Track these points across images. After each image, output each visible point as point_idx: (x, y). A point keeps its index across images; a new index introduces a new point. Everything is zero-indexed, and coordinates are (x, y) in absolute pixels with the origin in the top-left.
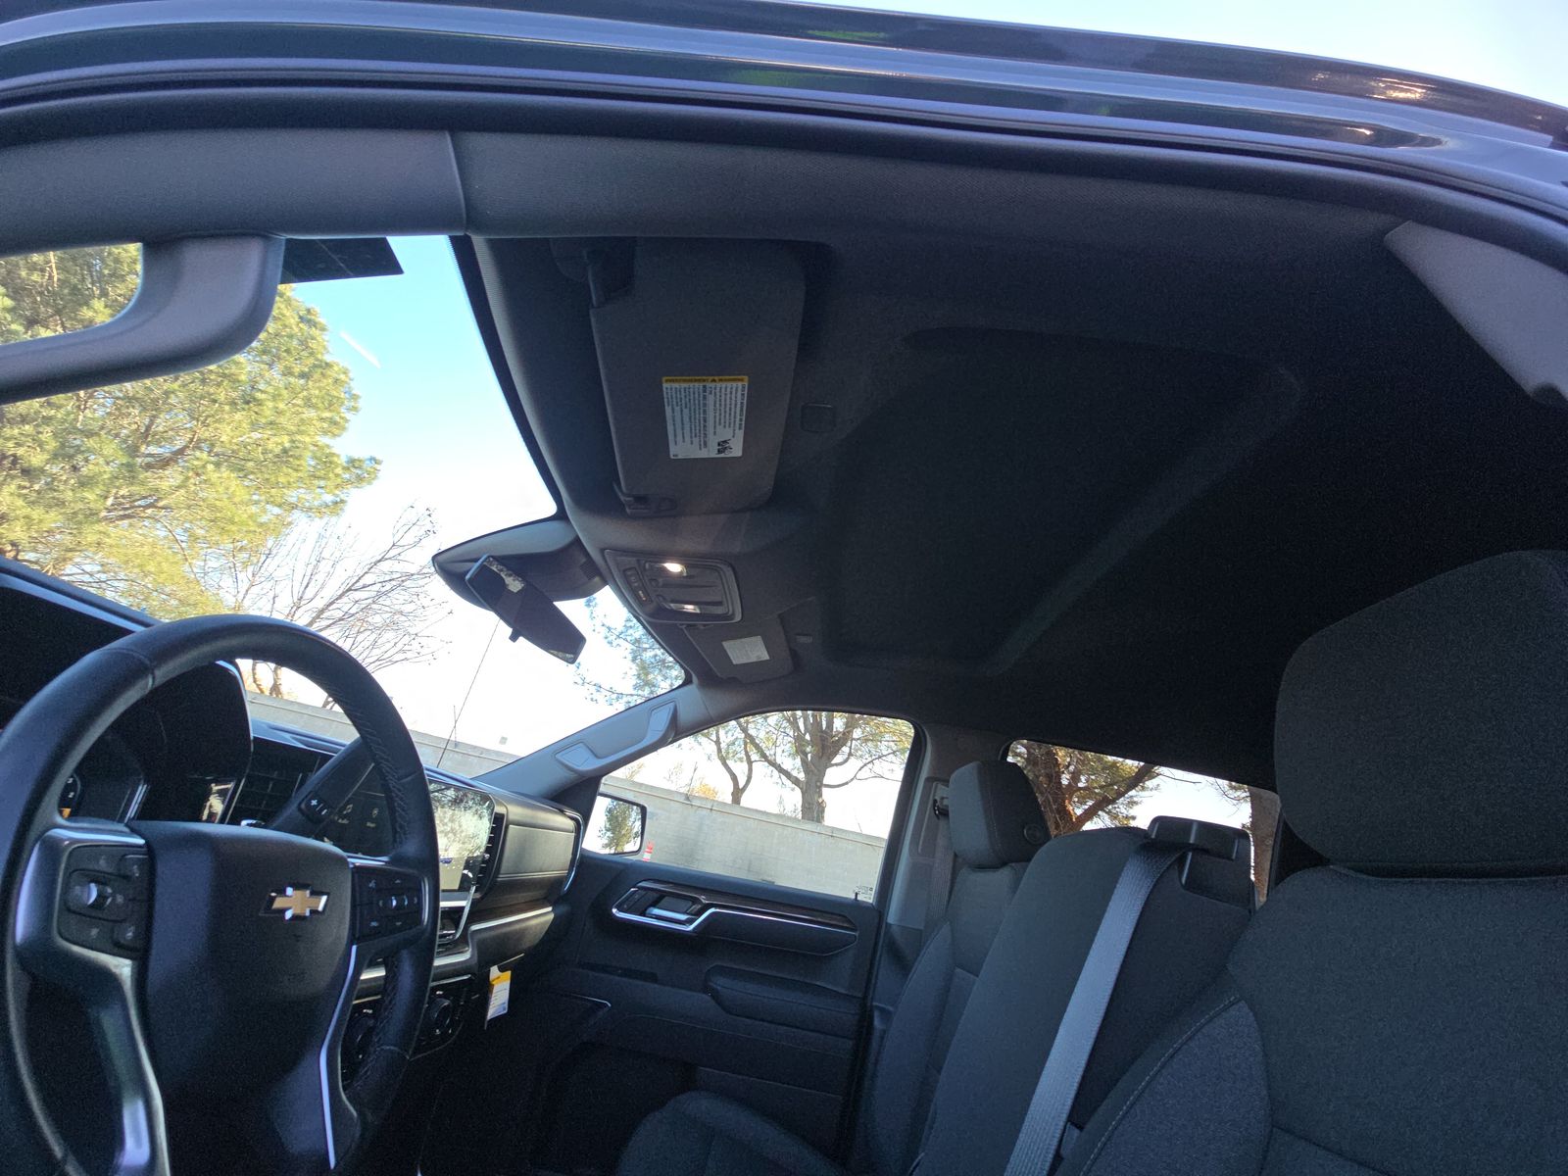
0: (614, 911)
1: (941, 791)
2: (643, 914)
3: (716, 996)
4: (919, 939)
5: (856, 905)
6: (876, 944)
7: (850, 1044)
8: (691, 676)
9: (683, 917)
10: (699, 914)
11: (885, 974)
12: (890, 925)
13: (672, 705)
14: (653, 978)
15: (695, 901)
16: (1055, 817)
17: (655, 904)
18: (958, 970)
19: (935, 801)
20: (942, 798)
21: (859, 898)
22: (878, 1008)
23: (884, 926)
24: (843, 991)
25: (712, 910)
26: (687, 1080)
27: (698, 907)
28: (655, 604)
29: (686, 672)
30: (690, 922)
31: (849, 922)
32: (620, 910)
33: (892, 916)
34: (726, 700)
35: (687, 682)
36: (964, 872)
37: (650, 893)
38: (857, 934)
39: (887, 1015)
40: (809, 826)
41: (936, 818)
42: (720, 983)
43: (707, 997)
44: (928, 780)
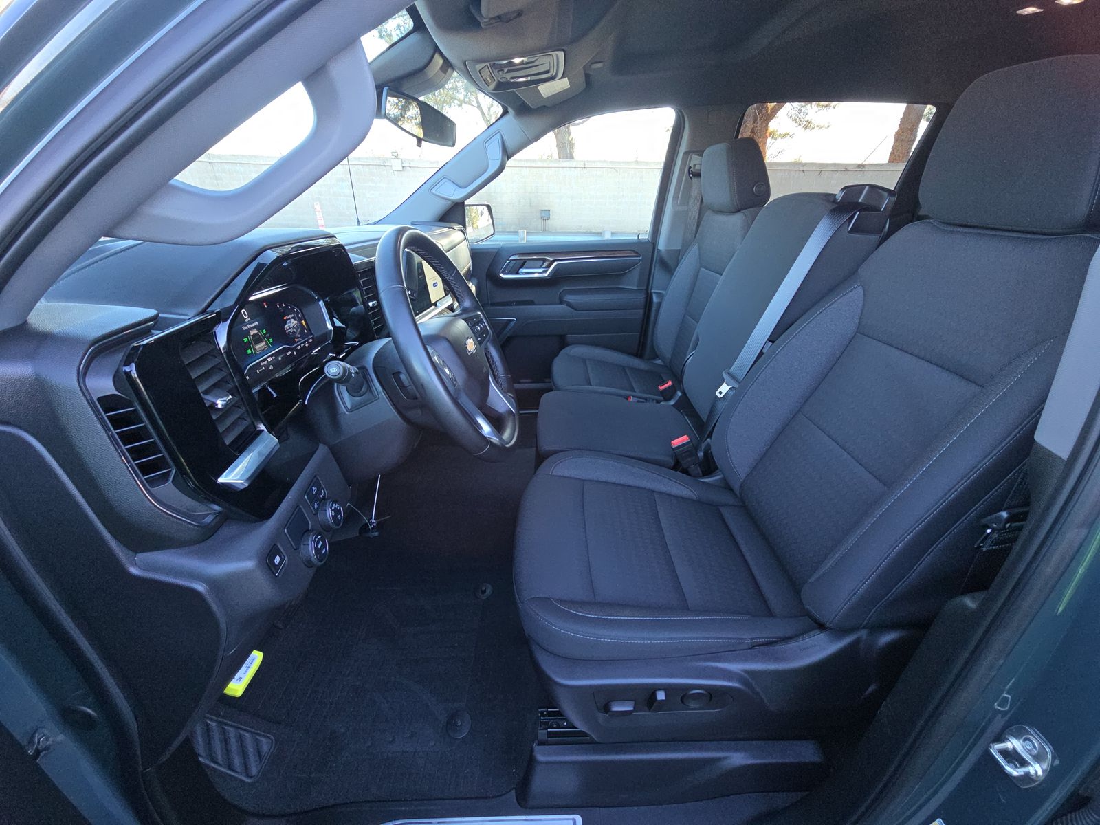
0: (501, 275)
1: (695, 160)
2: (517, 273)
3: (569, 305)
4: (678, 255)
5: (639, 243)
6: (652, 261)
7: (641, 312)
8: (507, 109)
9: (541, 270)
10: (549, 266)
11: (658, 275)
12: (660, 250)
13: (498, 136)
14: (532, 303)
15: (544, 260)
16: (755, 111)
17: (522, 267)
18: (703, 269)
19: (690, 167)
20: (695, 165)
21: (640, 238)
22: (655, 292)
23: (656, 251)
24: (635, 288)
25: (555, 263)
26: (563, 343)
27: (546, 263)
28: (496, 81)
29: (503, 107)
30: (545, 272)
31: (636, 253)
32: (504, 274)
33: (662, 245)
34: (537, 122)
35: (505, 112)
36: (708, 213)
37: (518, 261)
38: (641, 258)
39: (660, 295)
40: (568, 163)
41: (690, 179)
42: (569, 298)
43: (564, 306)
44: (686, 153)
